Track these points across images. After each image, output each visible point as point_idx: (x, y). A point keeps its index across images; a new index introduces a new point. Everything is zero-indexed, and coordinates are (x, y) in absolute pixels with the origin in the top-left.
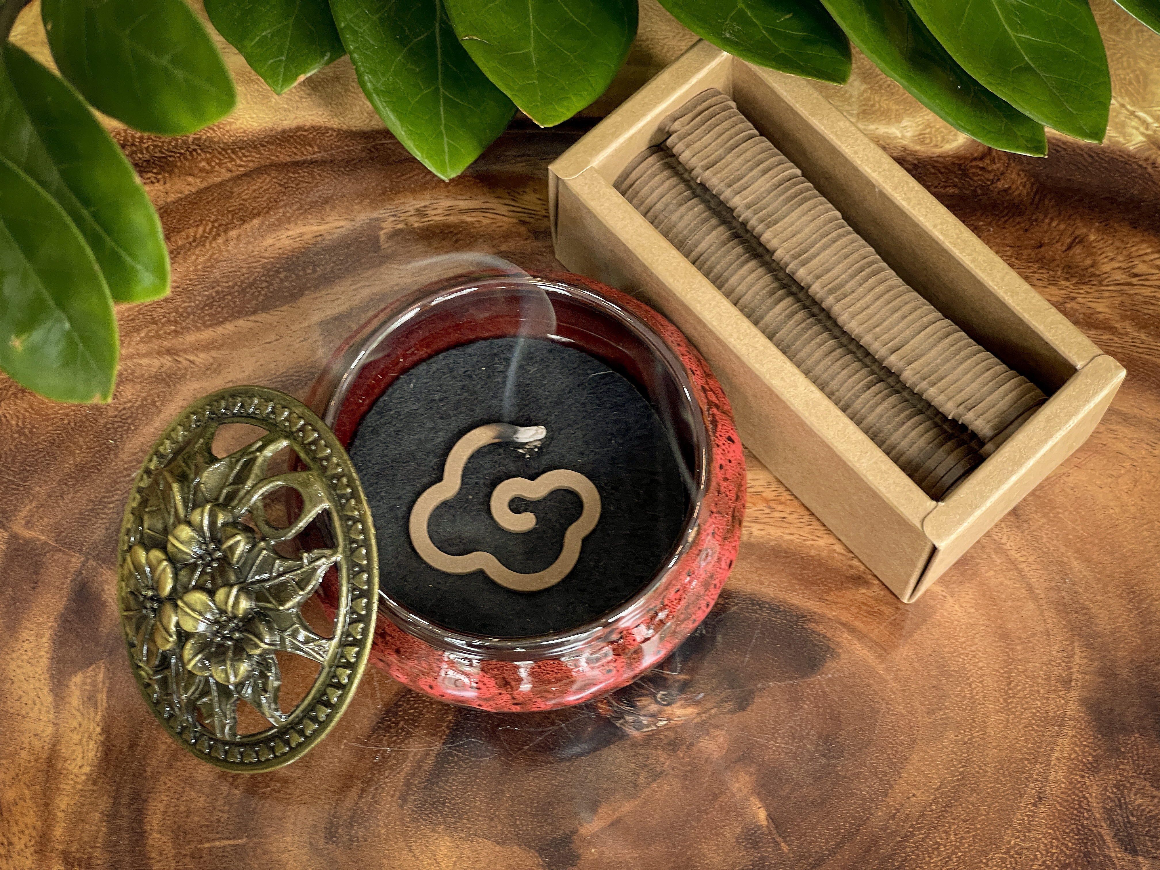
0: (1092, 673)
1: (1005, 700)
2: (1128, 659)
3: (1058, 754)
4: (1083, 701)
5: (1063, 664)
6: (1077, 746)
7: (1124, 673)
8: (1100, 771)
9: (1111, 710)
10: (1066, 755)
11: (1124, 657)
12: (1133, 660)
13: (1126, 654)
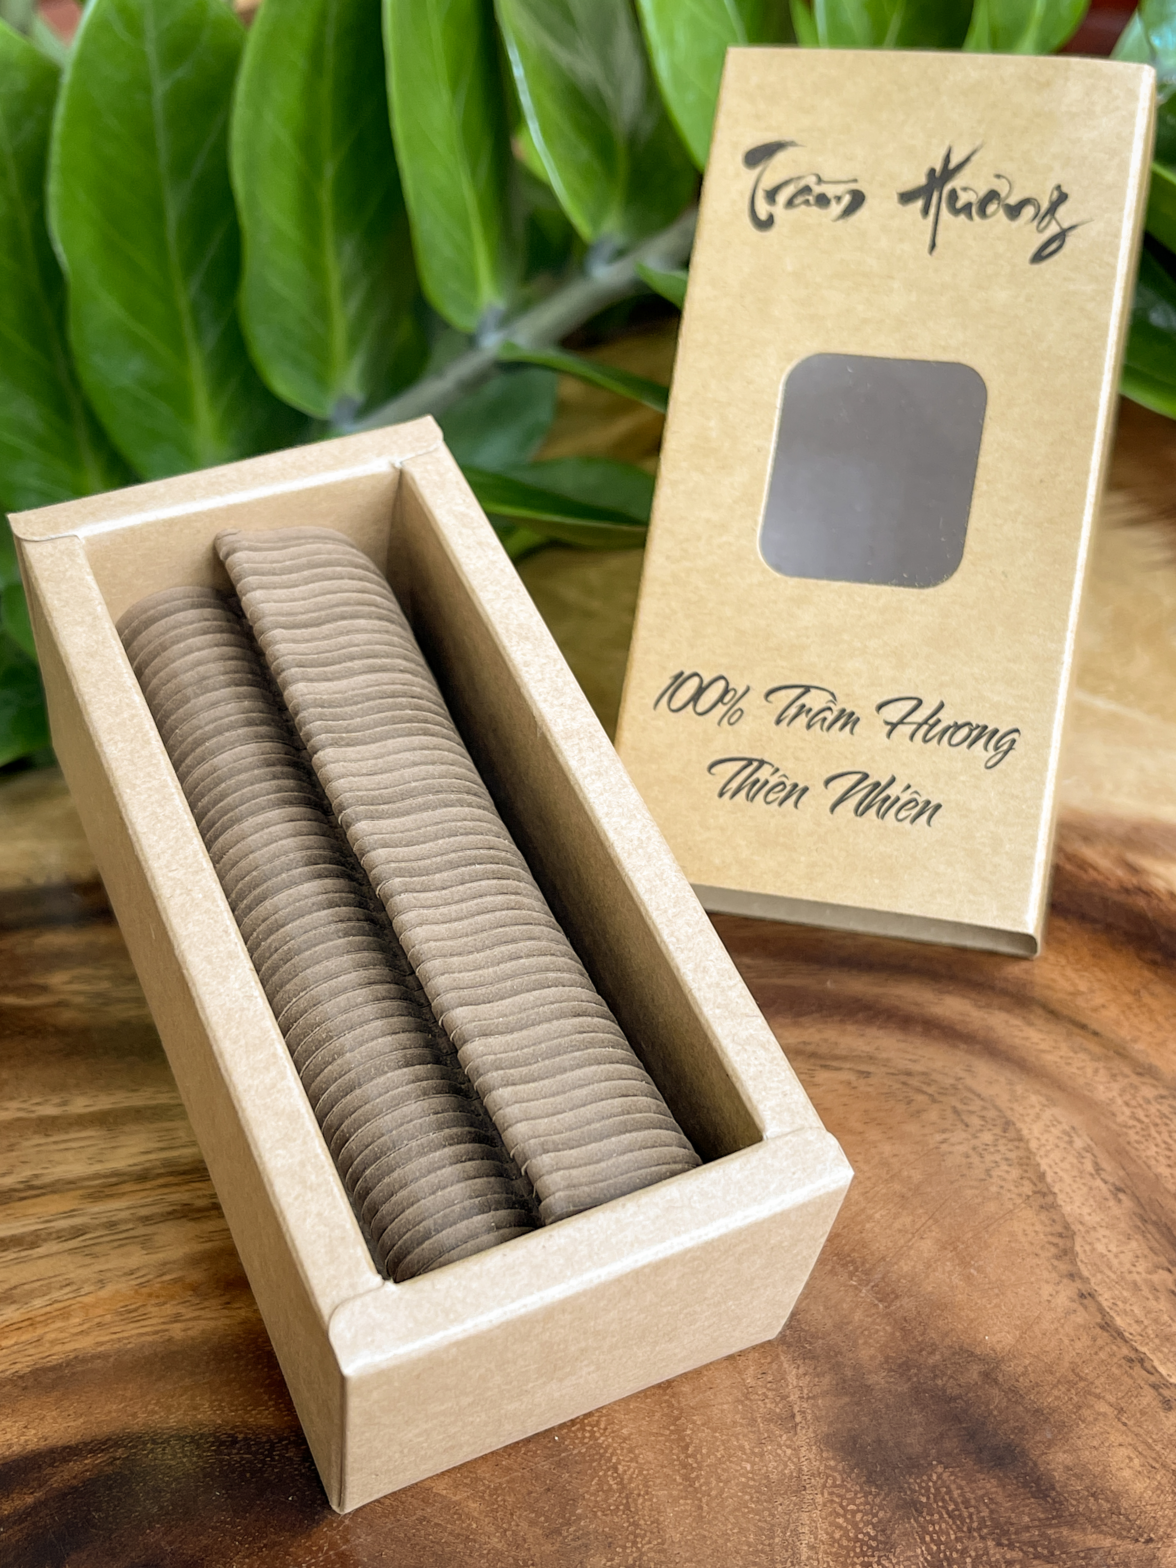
0: (824, 1394)
1: (686, 1478)
2: (880, 1358)
3: (807, 1539)
4: (827, 1441)
5: (770, 1394)
6: (838, 1515)
7: (878, 1379)
8: (893, 1546)
9: (879, 1441)
10: (825, 1537)
11: (872, 1358)
12: (887, 1358)
13: (872, 1351)
